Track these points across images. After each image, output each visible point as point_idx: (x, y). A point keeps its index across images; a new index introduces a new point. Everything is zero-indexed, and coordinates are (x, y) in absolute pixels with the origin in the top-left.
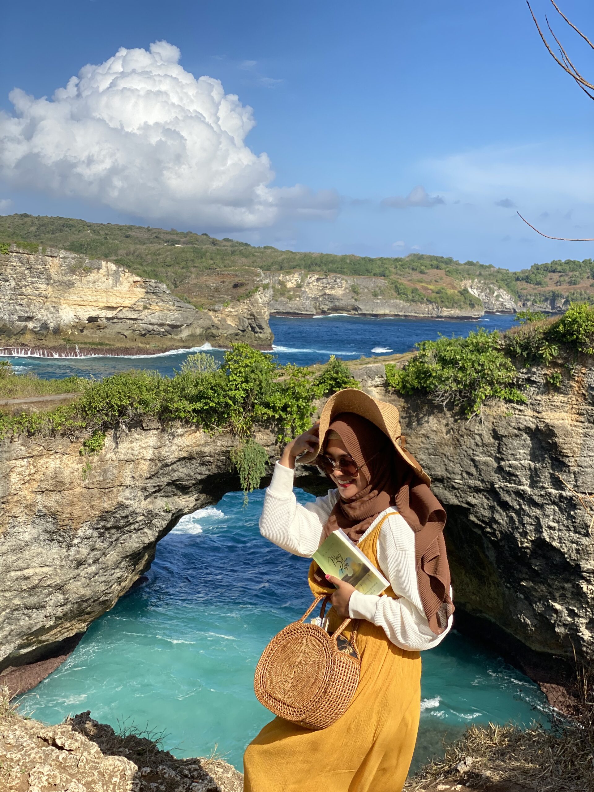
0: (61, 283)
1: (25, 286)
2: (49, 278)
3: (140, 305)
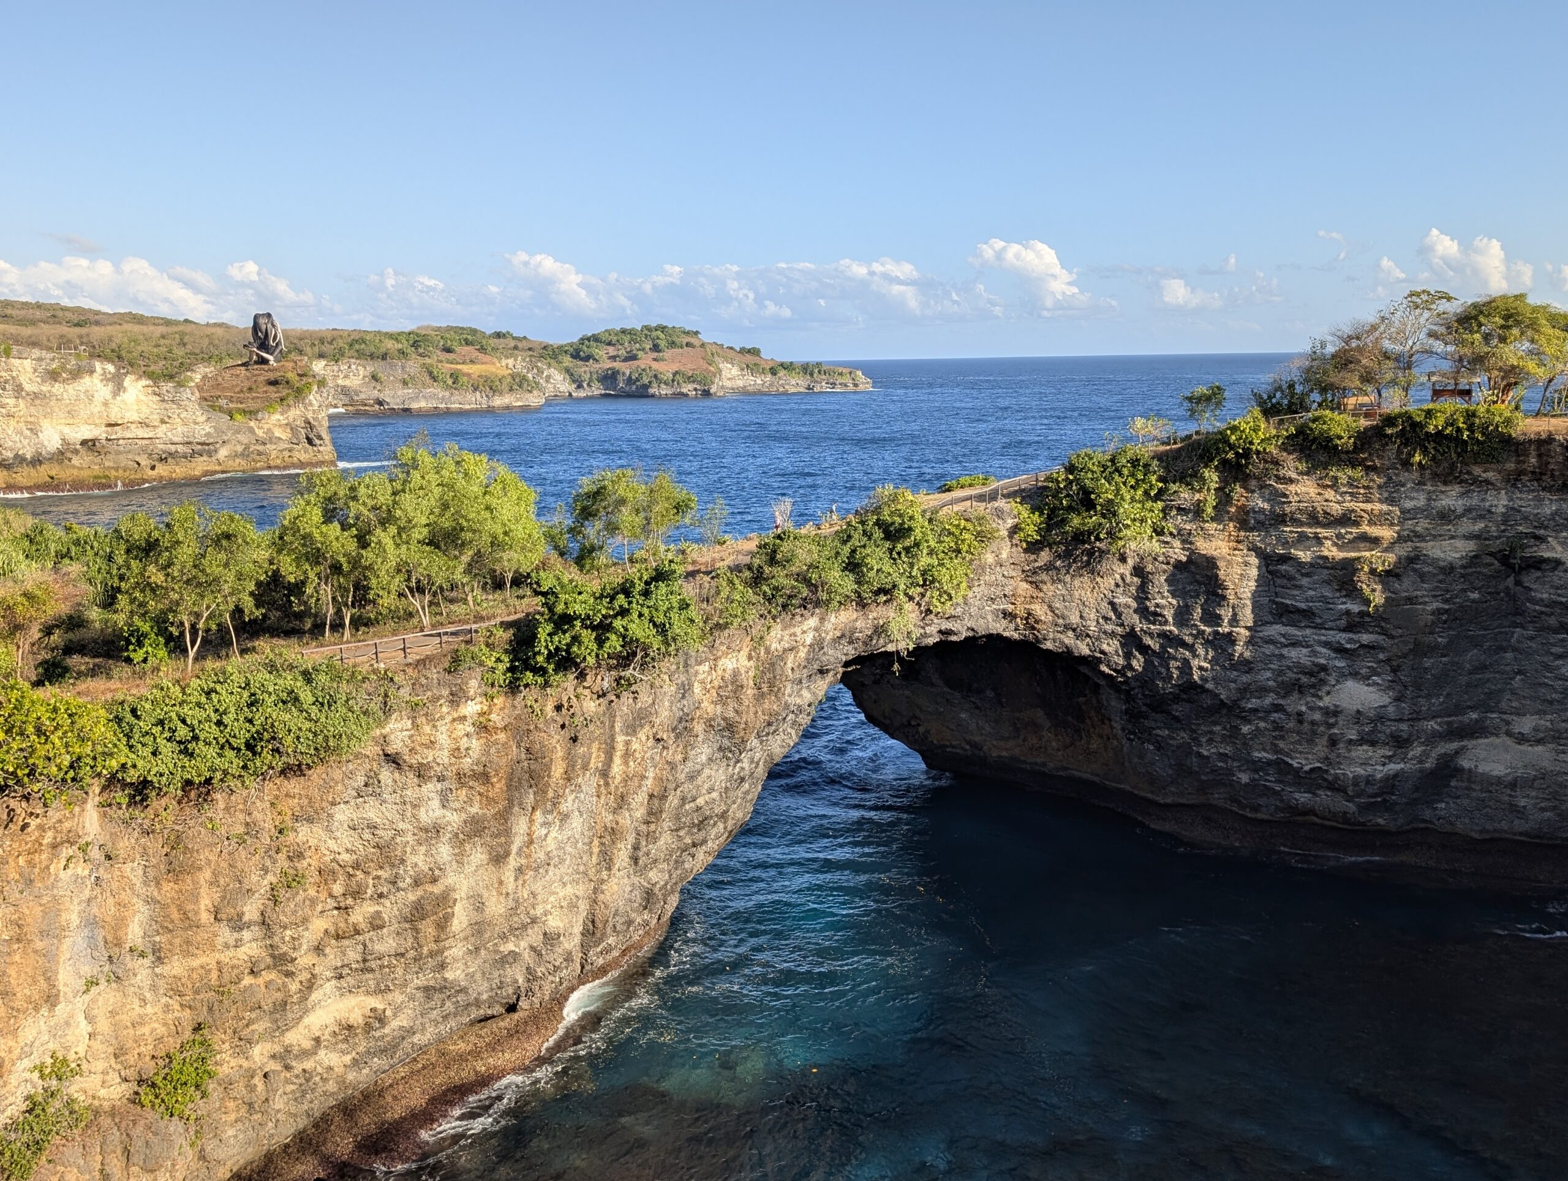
0: (36, 396)
2: (19, 389)
3: (155, 419)
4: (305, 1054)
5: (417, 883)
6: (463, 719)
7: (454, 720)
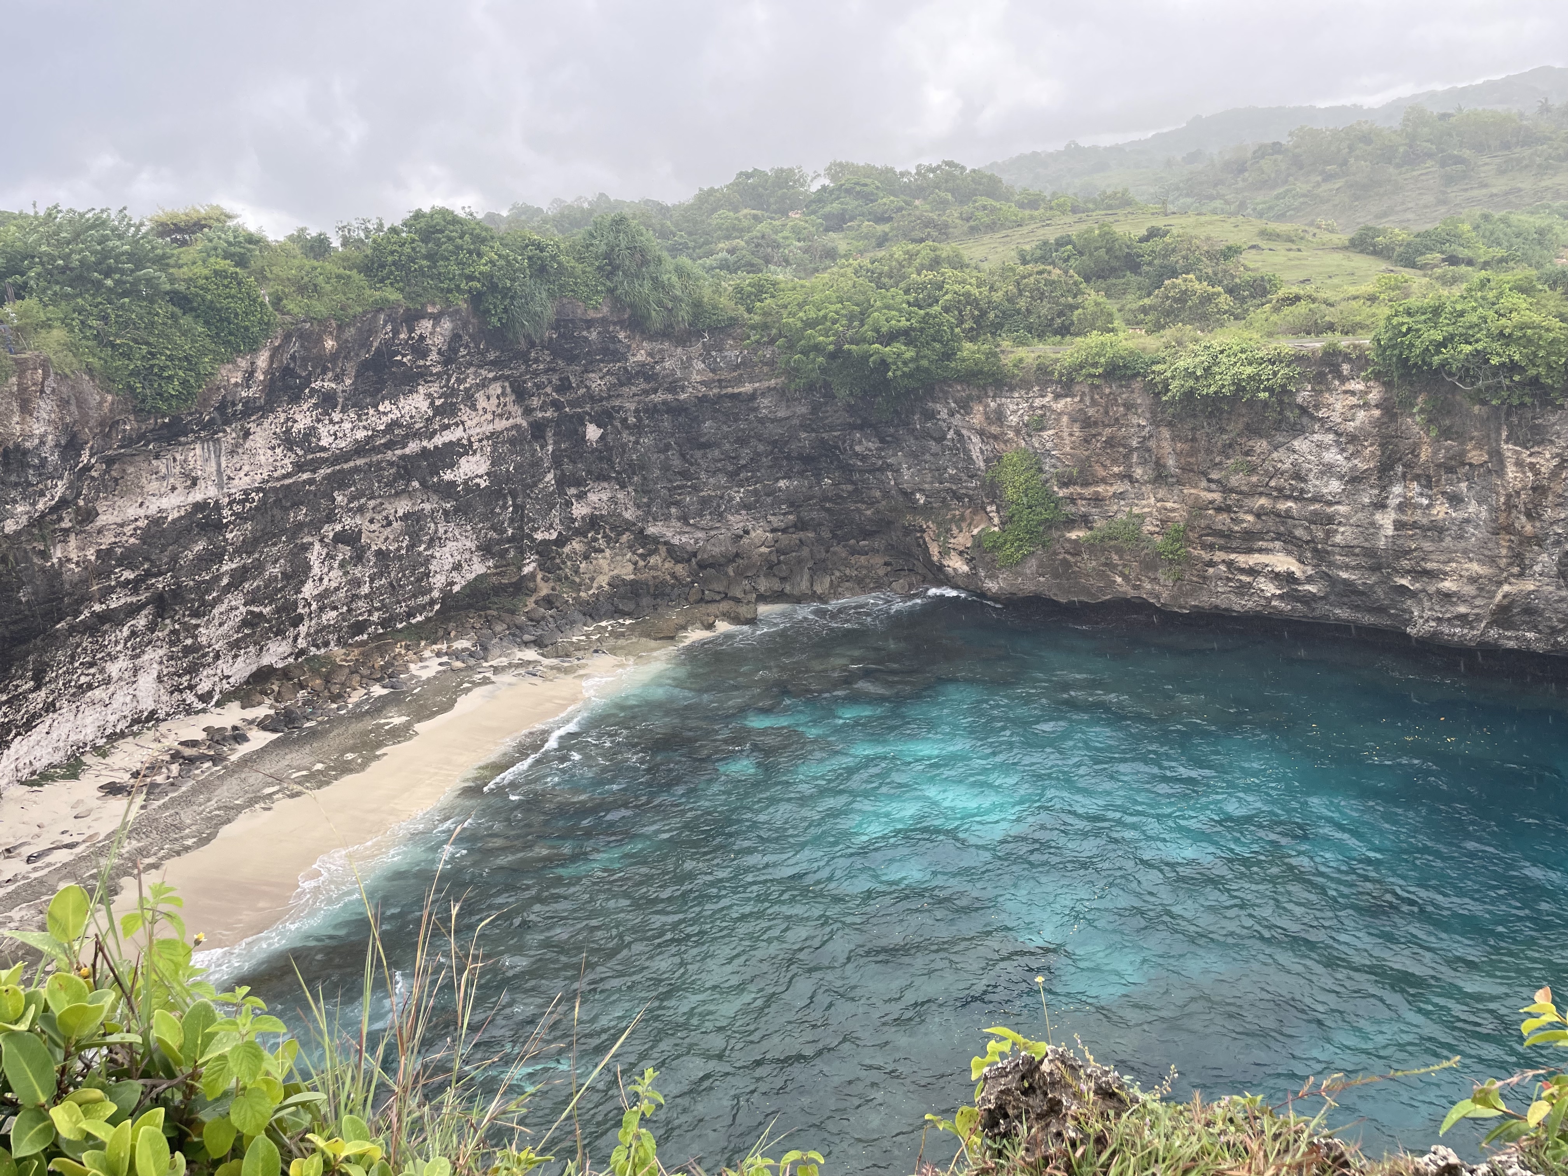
4: (1242, 571)
5: (1315, 499)
6: (1353, 393)
7: (1346, 392)
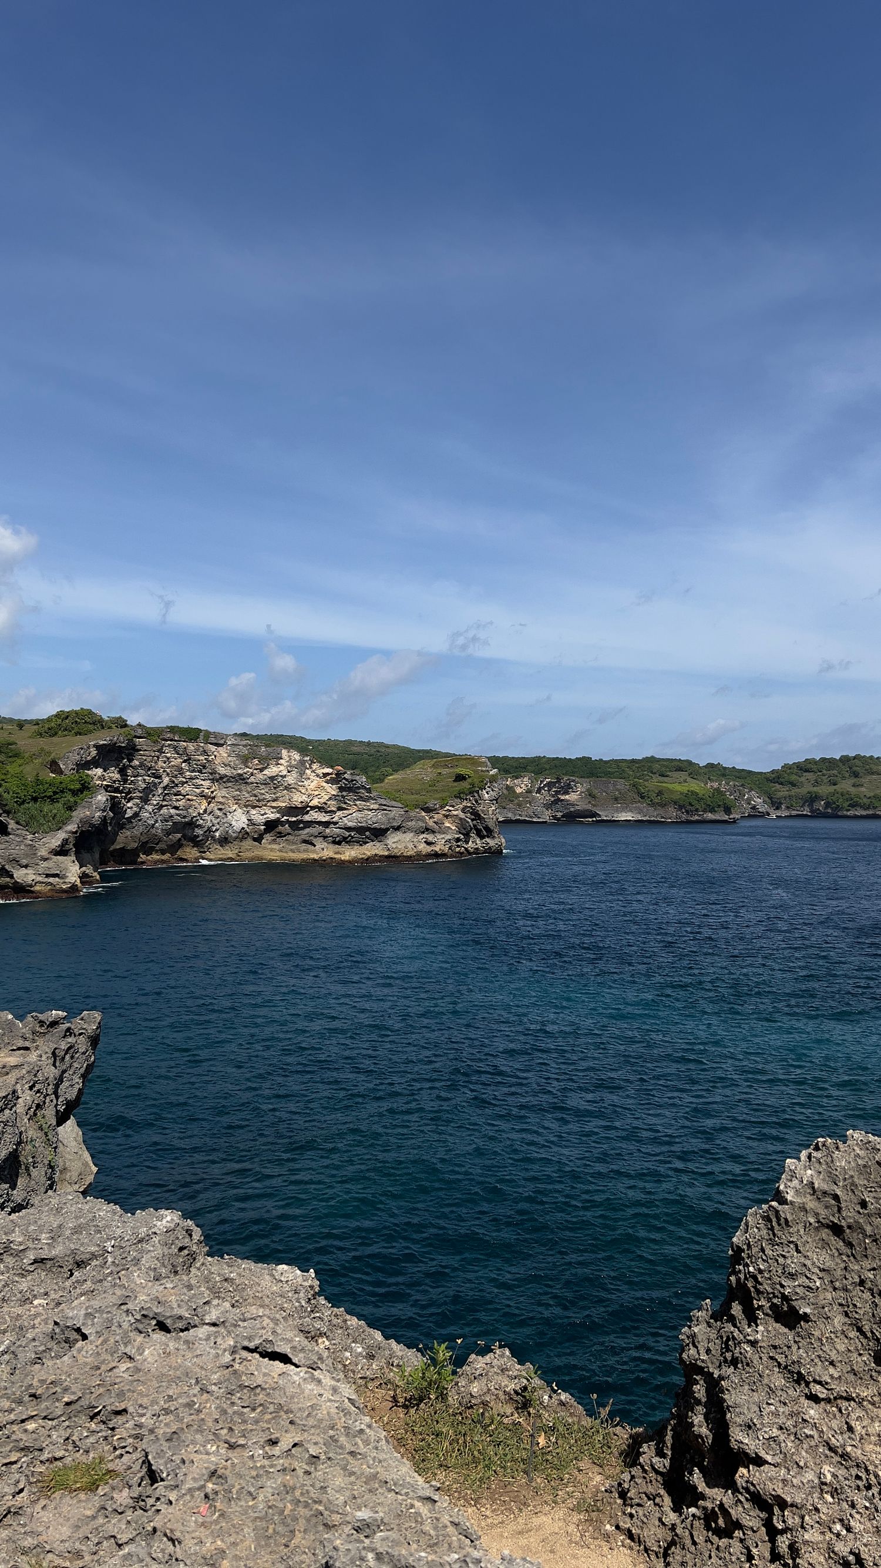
0: (229, 778)
1: (183, 783)
2: (213, 772)
3: (333, 805)
